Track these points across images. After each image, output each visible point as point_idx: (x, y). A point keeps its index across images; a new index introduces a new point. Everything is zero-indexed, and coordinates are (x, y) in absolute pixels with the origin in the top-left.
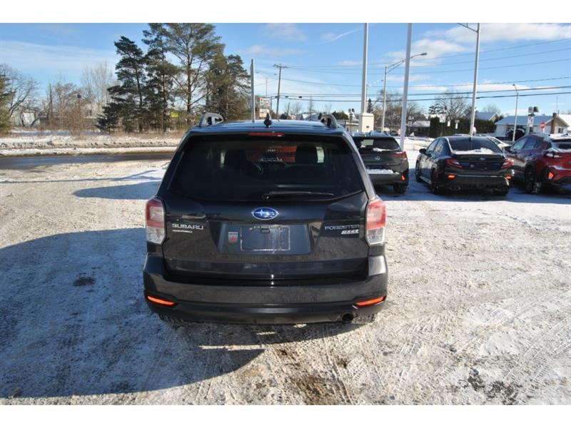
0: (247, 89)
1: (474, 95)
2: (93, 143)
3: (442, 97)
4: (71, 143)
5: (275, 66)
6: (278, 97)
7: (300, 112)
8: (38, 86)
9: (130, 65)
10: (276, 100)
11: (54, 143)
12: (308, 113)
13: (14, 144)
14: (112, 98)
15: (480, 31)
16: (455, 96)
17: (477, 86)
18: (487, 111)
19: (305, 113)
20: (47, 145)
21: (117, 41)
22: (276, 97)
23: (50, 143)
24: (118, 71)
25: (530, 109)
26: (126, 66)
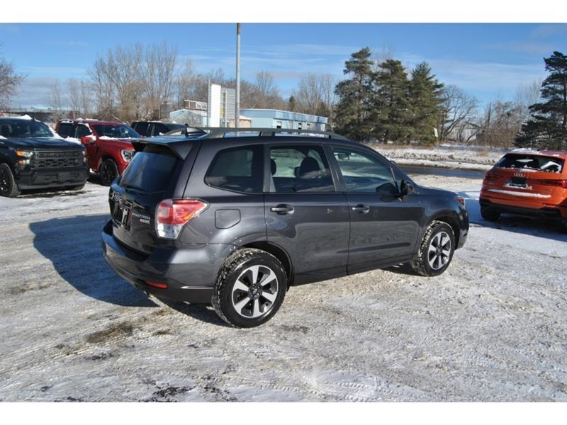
2: (491, 160)
4: (470, 158)
8: (479, 104)
9: (556, 82)
11: (455, 157)
13: (421, 155)
14: (532, 116)
20: (448, 158)
21: (548, 57)
23: (451, 157)
24: (543, 88)
26: (551, 83)
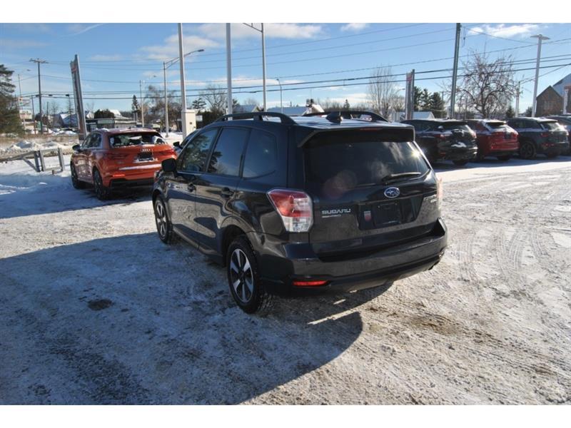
0: (7, 88)
1: (264, 89)
3: (205, 92)
5: (31, 60)
6: (39, 96)
7: (58, 112)
10: (38, 99)
12: (67, 113)
15: (264, 31)
16: (217, 91)
17: (266, 80)
18: (247, 103)
19: (63, 113)
22: (37, 96)
25: (308, 101)
